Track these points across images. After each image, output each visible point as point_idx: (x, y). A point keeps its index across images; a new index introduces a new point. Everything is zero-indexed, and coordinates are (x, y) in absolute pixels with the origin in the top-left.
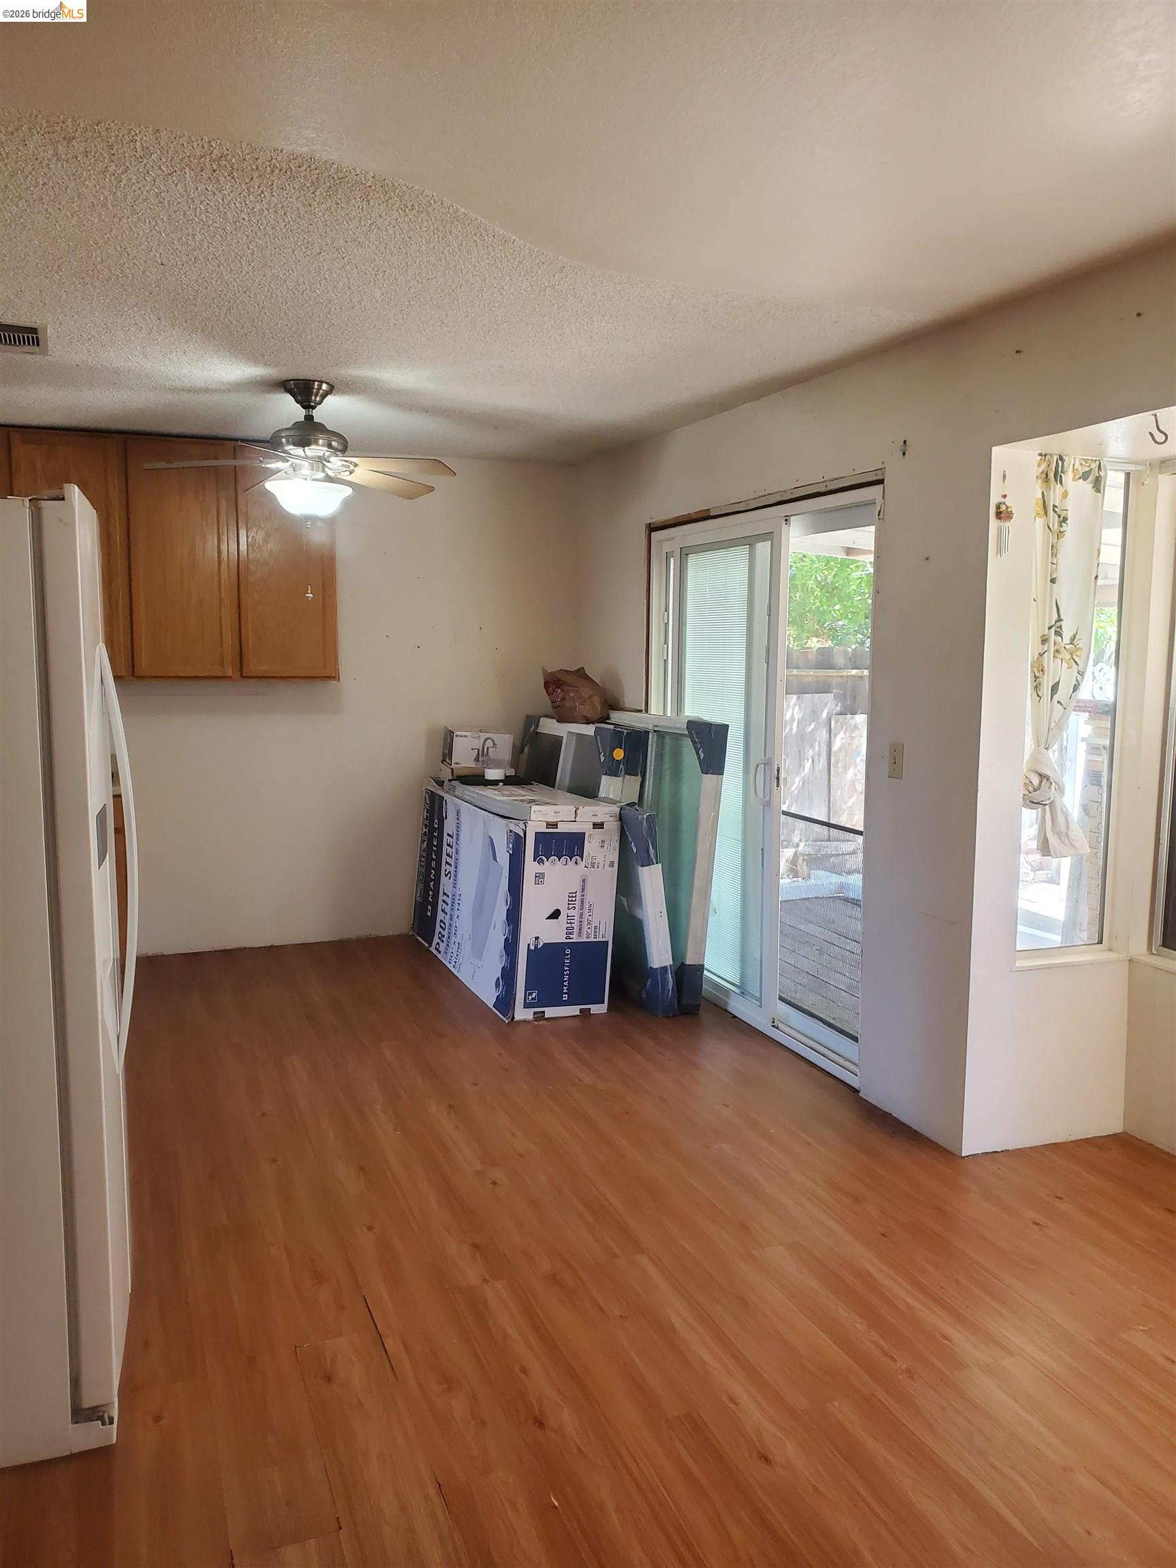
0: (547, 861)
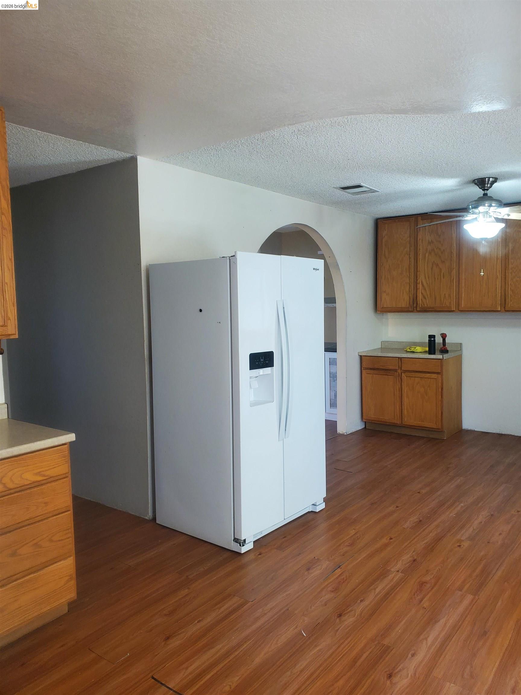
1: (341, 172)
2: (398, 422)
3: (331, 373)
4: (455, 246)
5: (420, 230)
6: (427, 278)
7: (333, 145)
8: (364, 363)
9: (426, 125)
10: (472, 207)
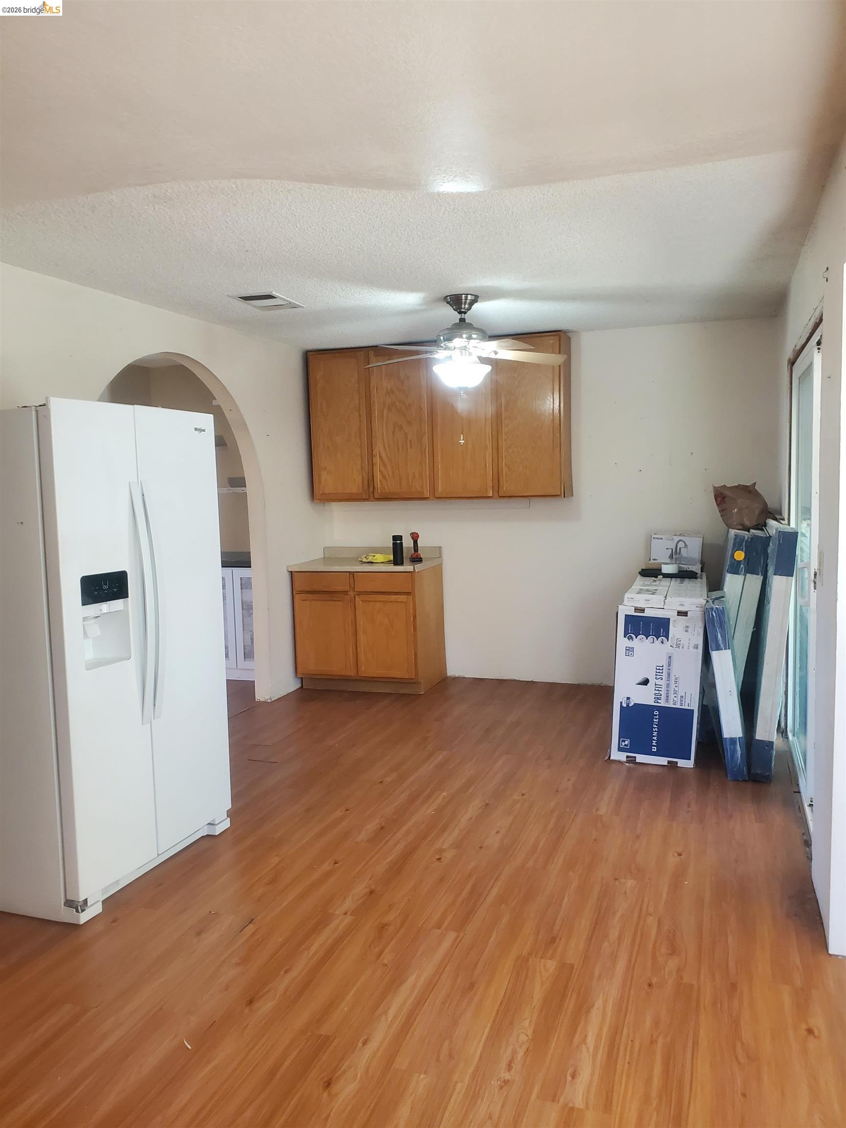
0: (636, 638)
1: (236, 271)
2: (352, 673)
3: (245, 603)
4: (426, 398)
5: (373, 370)
6: (387, 449)
7: (218, 226)
8: (296, 585)
9: (363, 204)
10: (444, 338)
